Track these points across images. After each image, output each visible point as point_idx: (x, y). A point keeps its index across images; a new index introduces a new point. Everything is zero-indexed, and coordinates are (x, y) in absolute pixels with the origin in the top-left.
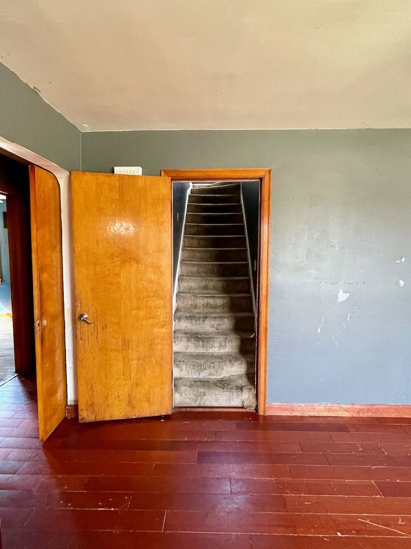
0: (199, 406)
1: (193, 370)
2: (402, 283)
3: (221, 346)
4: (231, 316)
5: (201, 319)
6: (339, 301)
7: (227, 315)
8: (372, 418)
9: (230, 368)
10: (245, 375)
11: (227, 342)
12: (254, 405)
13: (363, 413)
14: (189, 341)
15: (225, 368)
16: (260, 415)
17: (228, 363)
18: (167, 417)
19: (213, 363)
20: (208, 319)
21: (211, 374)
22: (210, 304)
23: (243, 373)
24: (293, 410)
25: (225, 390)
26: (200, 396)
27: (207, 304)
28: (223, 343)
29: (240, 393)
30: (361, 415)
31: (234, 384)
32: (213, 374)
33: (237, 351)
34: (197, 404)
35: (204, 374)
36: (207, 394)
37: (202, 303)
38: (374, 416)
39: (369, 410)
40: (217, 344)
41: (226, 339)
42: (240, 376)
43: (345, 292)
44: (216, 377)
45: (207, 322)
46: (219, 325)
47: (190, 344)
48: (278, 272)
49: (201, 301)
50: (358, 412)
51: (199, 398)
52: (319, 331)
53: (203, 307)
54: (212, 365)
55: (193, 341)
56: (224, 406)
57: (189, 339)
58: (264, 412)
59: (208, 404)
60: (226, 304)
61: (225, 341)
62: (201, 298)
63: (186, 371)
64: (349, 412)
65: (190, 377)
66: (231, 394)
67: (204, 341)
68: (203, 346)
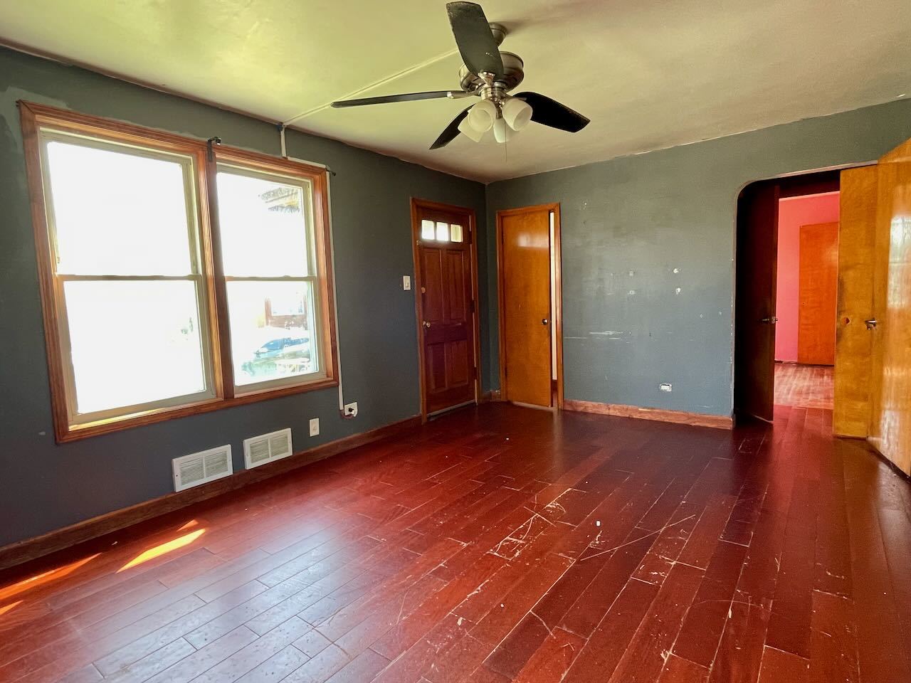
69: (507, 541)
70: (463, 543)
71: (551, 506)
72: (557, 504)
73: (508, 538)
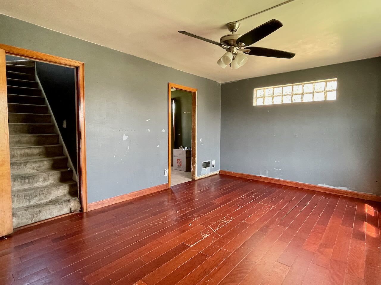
0: (35, 222)
1: (25, 199)
2: (149, 130)
3: (45, 180)
4: (50, 159)
5: (22, 164)
6: (124, 140)
7: (45, 159)
8: (141, 197)
9: (56, 192)
10: (68, 194)
11: (50, 176)
12: (79, 208)
13: (137, 196)
14: (14, 181)
15: (53, 192)
16: (84, 213)
17: (54, 188)
18: (9, 237)
19: (42, 191)
20: (29, 163)
21: (40, 200)
22: (27, 154)
23: (66, 193)
24: (103, 204)
25: (56, 205)
26: (36, 214)
27: (25, 153)
28: (47, 177)
29: (68, 204)
30: (137, 197)
31: (61, 201)
32: (43, 199)
33: (58, 181)
34: (33, 221)
35: (34, 201)
36: (42, 211)
37: (19, 154)
38: (142, 195)
39: (140, 193)
40: (41, 179)
41: (49, 174)
42: (65, 196)
43: (126, 135)
44: (44, 201)
45: (28, 166)
46: (39, 167)
47: (16, 183)
48: (91, 124)
49: (18, 151)
50: (135, 195)
51: (35, 216)
52: (115, 156)
53: (20, 156)
54: (42, 192)
55: (19, 180)
56: (56, 216)
57: (15, 179)
58: (86, 209)
59: (43, 218)
60: (42, 152)
61: (49, 176)
62: (18, 149)
63: (17, 202)
64: (131, 196)
65: (22, 206)
66: (62, 206)
67: (30, 179)
68: (29, 183)
69: (228, 221)
70: (245, 222)
71: (206, 235)
72: (203, 236)
73: (228, 222)
